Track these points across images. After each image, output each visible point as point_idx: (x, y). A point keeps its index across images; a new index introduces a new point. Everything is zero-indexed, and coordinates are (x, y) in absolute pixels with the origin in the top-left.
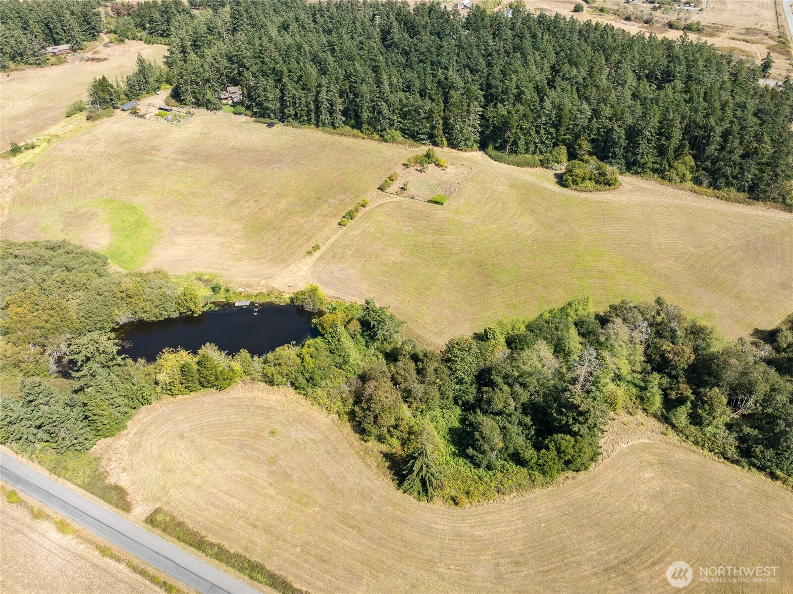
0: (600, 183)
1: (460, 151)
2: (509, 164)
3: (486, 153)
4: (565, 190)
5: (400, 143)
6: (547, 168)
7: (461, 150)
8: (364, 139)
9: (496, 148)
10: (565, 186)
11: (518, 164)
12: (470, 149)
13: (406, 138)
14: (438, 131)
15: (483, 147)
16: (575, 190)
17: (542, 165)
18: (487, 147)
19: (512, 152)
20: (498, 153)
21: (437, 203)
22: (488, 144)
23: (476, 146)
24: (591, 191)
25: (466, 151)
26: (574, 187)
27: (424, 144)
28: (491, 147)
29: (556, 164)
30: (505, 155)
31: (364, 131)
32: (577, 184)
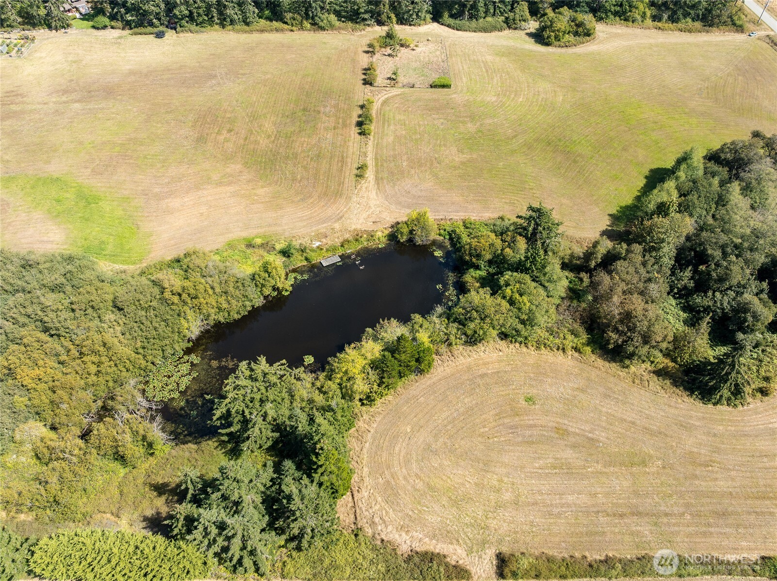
0: (579, 36)
1: (412, 27)
2: (475, 31)
3: (442, 24)
4: (550, 49)
5: (340, 28)
6: (515, 29)
7: (414, 25)
8: (292, 31)
9: (452, 16)
10: (548, 44)
11: (485, 30)
12: (422, 22)
13: (343, 22)
14: (384, 6)
15: (436, 17)
16: (559, 46)
17: (509, 27)
18: (441, 16)
19: (471, 17)
20: (457, 22)
21: (443, 86)
22: (442, 13)
23: (429, 17)
24: (575, 46)
25: (419, 25)
26: (557, 43)
27: (369, 25)
28: (446, 15)
29: (523, 23)
30: (465, 22)
31: (289, 22)
32: (559, 40)
